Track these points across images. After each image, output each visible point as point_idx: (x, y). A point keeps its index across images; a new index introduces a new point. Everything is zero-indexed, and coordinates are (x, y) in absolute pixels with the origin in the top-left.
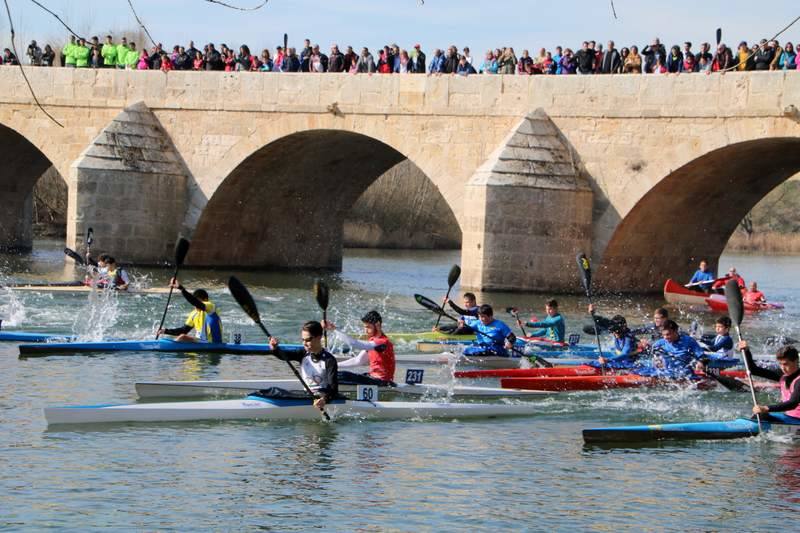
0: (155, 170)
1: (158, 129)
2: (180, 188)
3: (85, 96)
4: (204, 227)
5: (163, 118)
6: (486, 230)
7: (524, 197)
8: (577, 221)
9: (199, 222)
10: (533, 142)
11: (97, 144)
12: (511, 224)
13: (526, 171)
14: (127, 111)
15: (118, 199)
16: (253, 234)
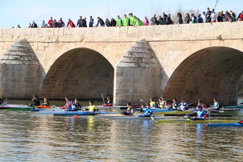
0: (147, 67)
1: (150, 50)
2: (158, 73)
3: (124, 38)
4: (168, 89)
5: (152, 45)
9: (166, 87)
11: (124, 57)
14: (137, 43)
15: (132, 79)
16: (191, 92)
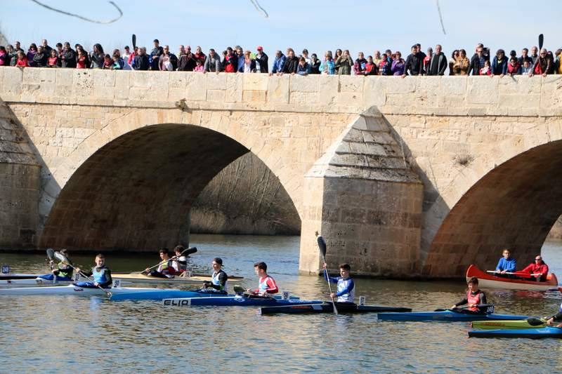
0: (10, 160)
1: (14, 122)
2: (35, 177)
4: (57, 214)
5: (20, 112)
6: (324, 219)
7: (360, 189)
8: (408, 211)
9: (52, 209)
10: (368, 138)
12: (347, 213)
13: (360, 164)
16: (104, 221)
